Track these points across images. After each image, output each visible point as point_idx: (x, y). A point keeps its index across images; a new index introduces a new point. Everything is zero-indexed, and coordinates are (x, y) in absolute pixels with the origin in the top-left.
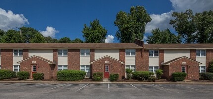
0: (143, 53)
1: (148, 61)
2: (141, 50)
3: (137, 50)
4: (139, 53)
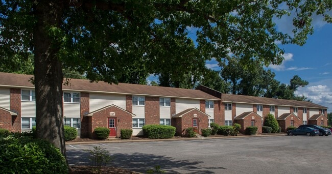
0: (221, 106)
1: (224, 114)
2: (219, 102)
3: (215, 102)
4: (217, 105)
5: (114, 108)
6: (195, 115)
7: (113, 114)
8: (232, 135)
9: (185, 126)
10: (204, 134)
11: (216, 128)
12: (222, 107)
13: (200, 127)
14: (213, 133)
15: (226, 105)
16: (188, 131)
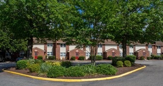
2: (154, 46)
5: (114, 49)
6: (144, 51)
7: (113, 51)
8: (161, 59)
9: (140, 55)
10: (148, 59)
11: (153, 56)
12: (156, 48)
13: (146, 56)
14: (152, 59)
15: (158, 46)
16: (141, 57)
